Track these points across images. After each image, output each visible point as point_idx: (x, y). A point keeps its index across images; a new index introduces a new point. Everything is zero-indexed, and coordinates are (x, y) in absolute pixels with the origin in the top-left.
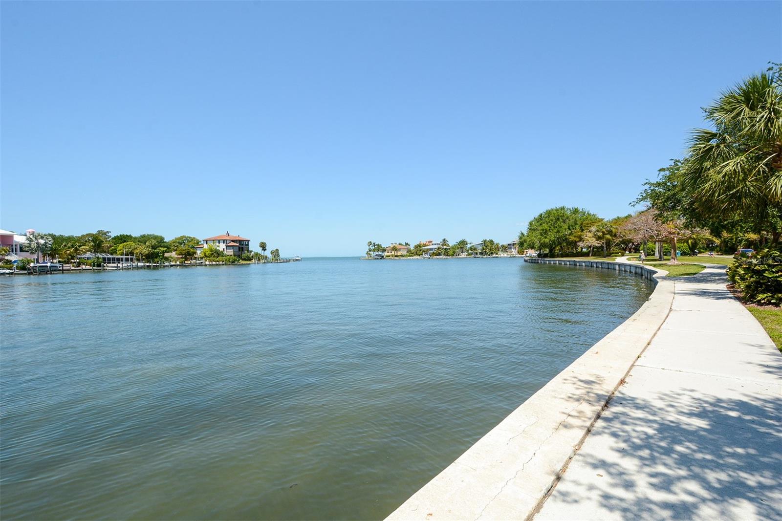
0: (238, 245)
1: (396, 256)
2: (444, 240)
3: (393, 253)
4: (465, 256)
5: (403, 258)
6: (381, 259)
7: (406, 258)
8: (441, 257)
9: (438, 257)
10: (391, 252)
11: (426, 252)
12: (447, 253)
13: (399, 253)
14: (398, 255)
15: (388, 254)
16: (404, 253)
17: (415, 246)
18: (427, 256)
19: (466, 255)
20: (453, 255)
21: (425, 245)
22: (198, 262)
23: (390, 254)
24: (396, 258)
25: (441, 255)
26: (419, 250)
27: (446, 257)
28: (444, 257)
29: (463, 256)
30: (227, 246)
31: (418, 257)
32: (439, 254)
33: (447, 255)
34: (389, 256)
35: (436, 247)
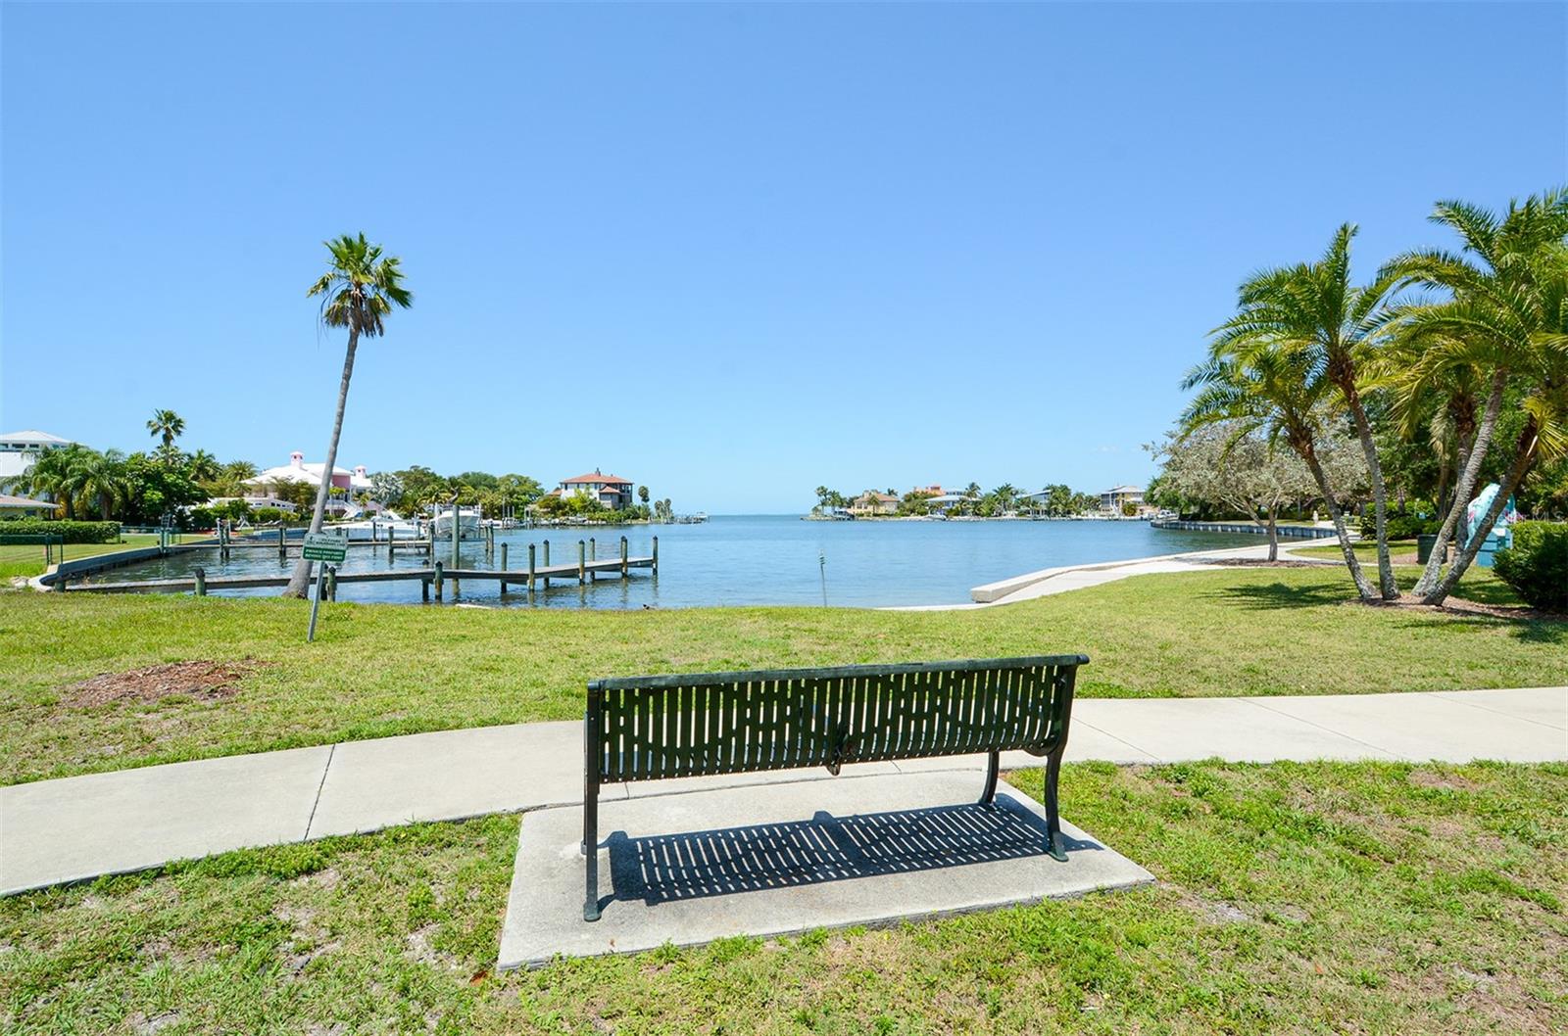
0: (618, 491)
1: (875, 515)
2: (973, 485)
3: (870, 509)
4: (1014, 517)
5: (891, 519)
6: (849, 519)
7: (897, 519)
8: (966, 517)
9: (961, 518)
10: (866, 508)
11: (934, 508)
12: (979, 510)
13: (882, 510)
14: (880, 512)
15: (859, 511)
16: (892, 509)
17: (906, 496)
18: (939, 516)
19: (1016, 515)
20: (989, 515)
21: (926, 496)
22: (580, 519)
23: (863, 511)
24: (877, 518)
25: (966, 515)
26: (916, 504)
27: (976, 518)
28: (973, 518)
29: (1009, 517)
30: (600, 494)
31: (920, 517)
32: (964, 514)
33: (977, 514)
34: (862, 515)
35: (956, 498)
